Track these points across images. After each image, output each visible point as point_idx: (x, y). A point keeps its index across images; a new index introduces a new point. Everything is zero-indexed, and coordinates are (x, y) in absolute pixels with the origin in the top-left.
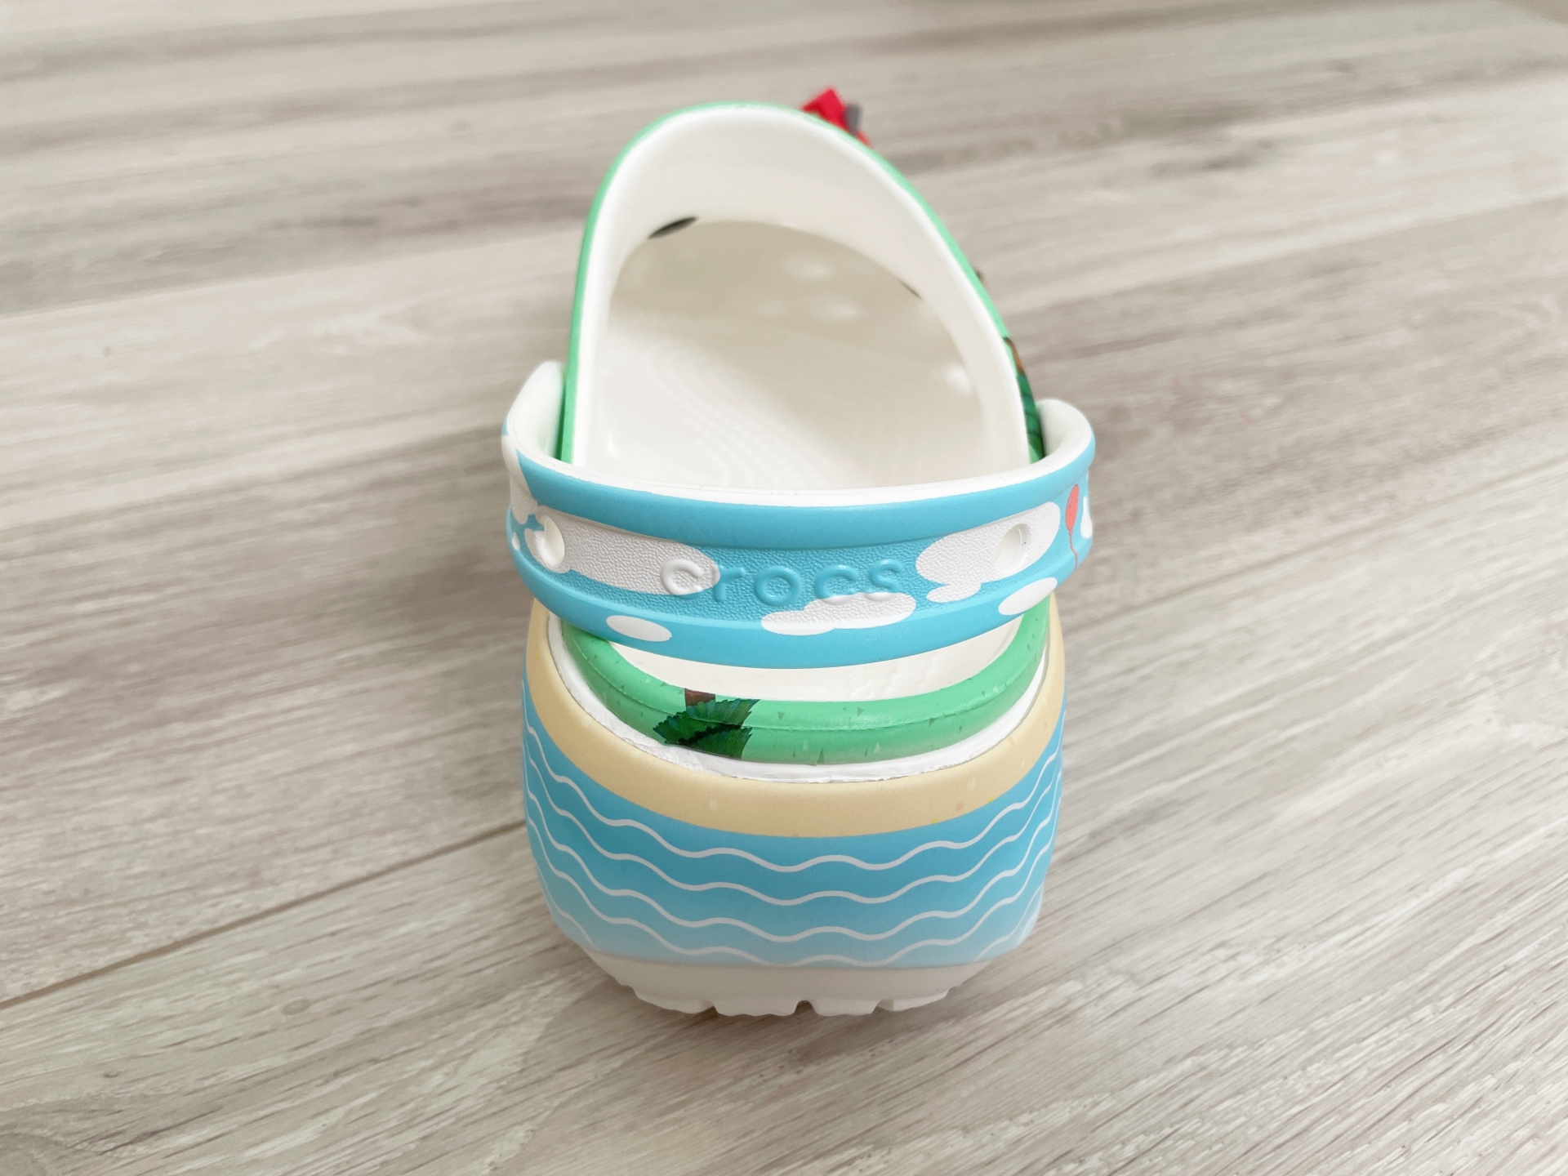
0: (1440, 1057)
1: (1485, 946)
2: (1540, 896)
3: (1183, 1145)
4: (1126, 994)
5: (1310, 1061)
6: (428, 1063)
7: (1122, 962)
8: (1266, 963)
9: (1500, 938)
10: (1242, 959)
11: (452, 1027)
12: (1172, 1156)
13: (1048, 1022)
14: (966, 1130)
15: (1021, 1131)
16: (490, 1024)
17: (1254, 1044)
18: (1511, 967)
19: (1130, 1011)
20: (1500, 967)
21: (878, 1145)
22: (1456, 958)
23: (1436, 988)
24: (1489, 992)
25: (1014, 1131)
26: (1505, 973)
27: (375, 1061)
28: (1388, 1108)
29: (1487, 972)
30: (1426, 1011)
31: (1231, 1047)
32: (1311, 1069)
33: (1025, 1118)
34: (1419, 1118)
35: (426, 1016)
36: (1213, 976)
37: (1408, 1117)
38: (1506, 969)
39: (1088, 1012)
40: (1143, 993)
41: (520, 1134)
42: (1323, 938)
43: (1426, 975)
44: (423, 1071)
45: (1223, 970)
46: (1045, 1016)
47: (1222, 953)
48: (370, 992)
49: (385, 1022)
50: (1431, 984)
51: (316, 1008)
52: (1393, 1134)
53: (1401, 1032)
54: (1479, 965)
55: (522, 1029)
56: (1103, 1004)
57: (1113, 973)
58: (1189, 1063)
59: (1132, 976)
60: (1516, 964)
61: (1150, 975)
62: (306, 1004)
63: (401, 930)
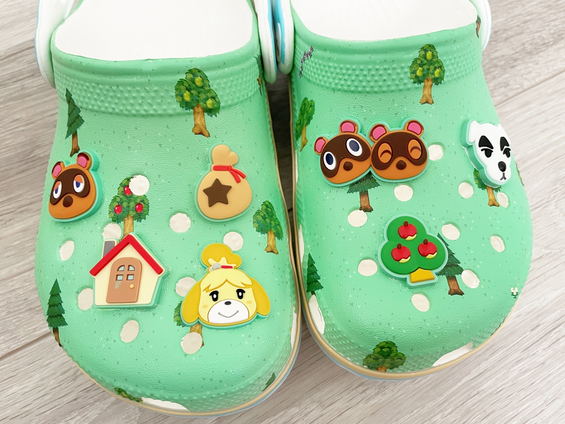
1: (472, 381)
2: (504, 352)
8: (378, 393)
9: (480, 376)
18: (481, 392)
20: (476, 392)
22: (459, 387)
23: (446, 404)
24: (468, 406)
26: (477, 395)
29: (469, 395)
38: (478, 393)
43: (444, 397)
50: (444, 402)
54: (467, 391)
60: (483, 390)
63: (11, 391)
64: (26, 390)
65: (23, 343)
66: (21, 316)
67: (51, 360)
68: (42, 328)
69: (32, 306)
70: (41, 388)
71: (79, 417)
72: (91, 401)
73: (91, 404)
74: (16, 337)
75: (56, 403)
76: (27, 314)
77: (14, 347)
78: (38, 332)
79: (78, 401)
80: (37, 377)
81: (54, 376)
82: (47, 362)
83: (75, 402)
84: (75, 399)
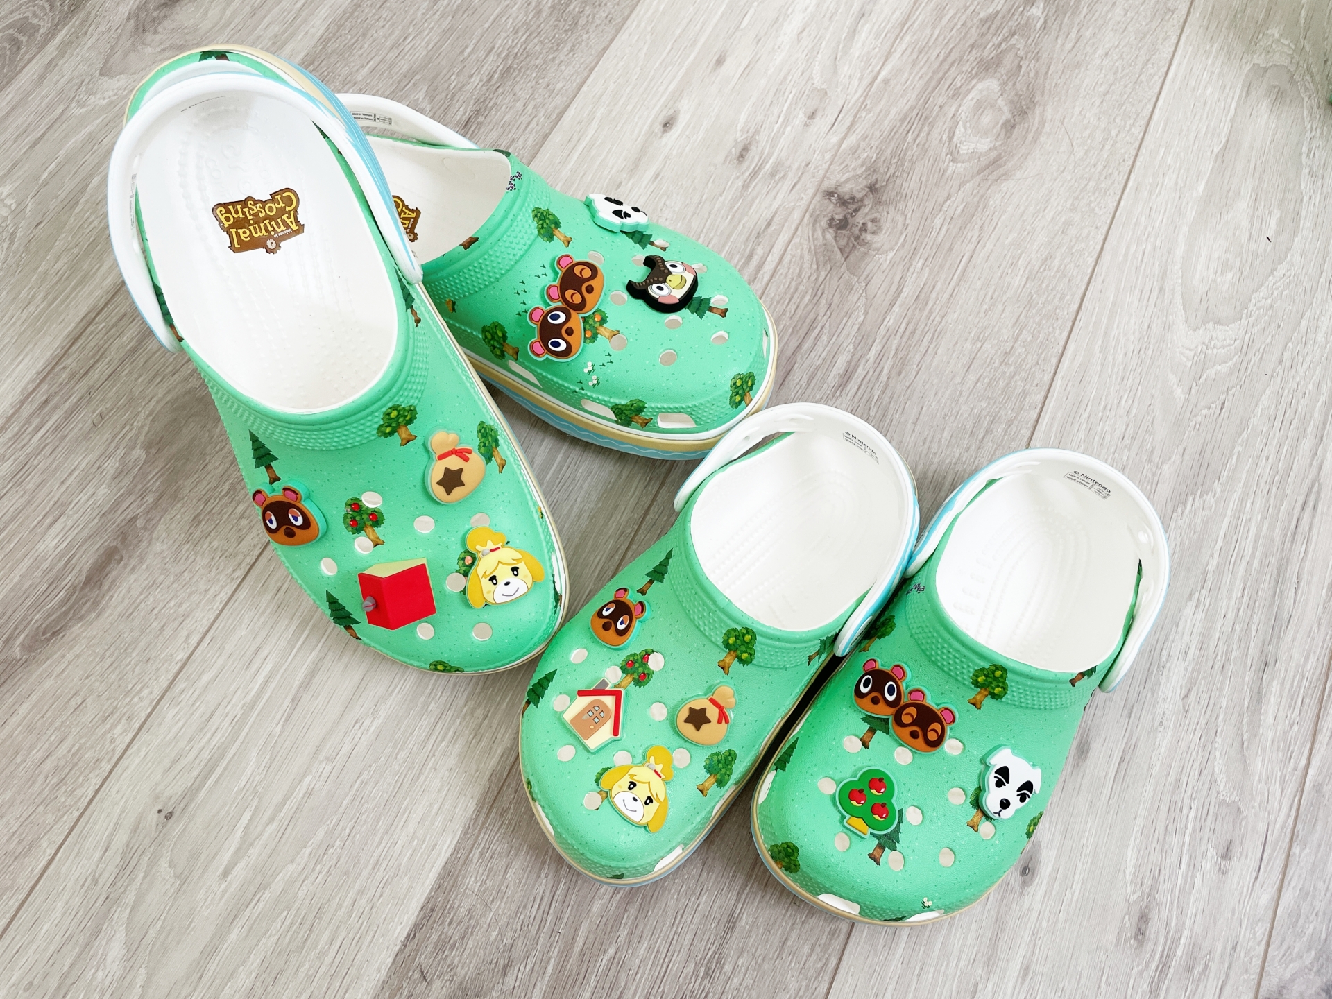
0: (440, 722)
3: (364, 817)
4: (329, 768)
5: (398, 754)
6: (93, 971)
7: (322, 756)
8: (374, 719)
10: (365, 724)
11: (92, 952)
12: (362, 823)
13: (304, 801)
14: (292, 862)
15: (311, 849)
16: (104, 942)
17: (378, 759)
19: (332, 775)
21: (265, 889)
25: (308, 851)
27: (74, 983)
28: (426, 756)
30: (432, 704)
31: (370, 766)
32: (398, 757)
33: (310, 843)
34: (437, 754)
35: (79, 956)
36: (356, 739)
37: (434, 755)
39: (317, 785)
40: (334, 764)
41: (143, 971)
42: (391, 694)
44: (93, 975)
45: (359, 734)
46: (303, 798)
47: (357, 726)
48: (51, 962)
49: (66, 968)
51: (35, 982)
52: (429, 766)
53: (425, 720)
55: (118, 935)
56: (321, 779)
57: (321, 762)
58: (358, 783)
59: (328, 759)
61: (334, 754)
62: (31, 983)
63: (44, 931)
64: (56, 922)
65: (28, 888)
66: (12, 868)
67: (64, 884)
68: (37, 866)
69: (16, 854)
70: (69, 911)
71: (119, 909)
72: (122, 890)
73: (125, 891)
74: (18, 888)
75: (90, 913)
76: (15, 863)
77: (22, 896)
78: (37, 871)
79: (110, 897)
80: (60, 905)
81: (76, 894)
82: (61, 888)
83: (109, 900)
84: (107, 898)
